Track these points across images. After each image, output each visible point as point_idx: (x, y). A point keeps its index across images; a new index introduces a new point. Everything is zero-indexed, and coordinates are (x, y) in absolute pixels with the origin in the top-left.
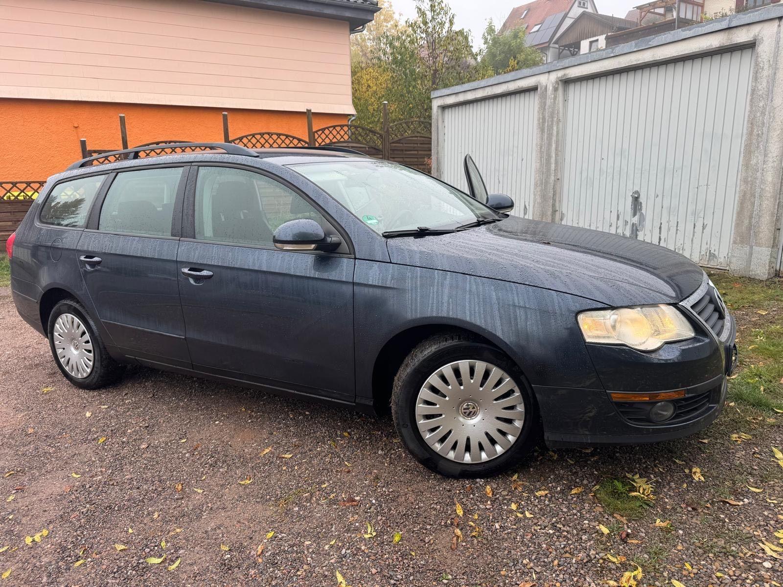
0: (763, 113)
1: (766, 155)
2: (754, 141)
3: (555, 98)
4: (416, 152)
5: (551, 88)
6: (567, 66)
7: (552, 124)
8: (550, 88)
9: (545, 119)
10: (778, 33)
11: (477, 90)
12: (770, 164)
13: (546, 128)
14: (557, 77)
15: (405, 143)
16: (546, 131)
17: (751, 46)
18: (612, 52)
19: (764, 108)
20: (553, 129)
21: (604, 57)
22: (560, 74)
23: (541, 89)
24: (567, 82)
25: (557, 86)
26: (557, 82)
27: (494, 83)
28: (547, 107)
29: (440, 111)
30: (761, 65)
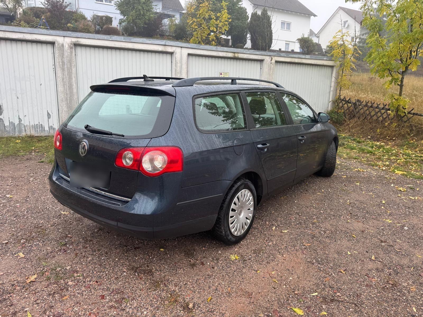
3: (71, 52)
5: (67, 46)
6: (80, 37)
9: (64, 63)
10: (181, 52)
14: (71, 41)
16: (66, 70)
18: (110, 38)
21: (106, 39)
22: (74, 40)
24: (76, 45)
25: (71, 46)
26: (71, 44)
28: (65, 56)
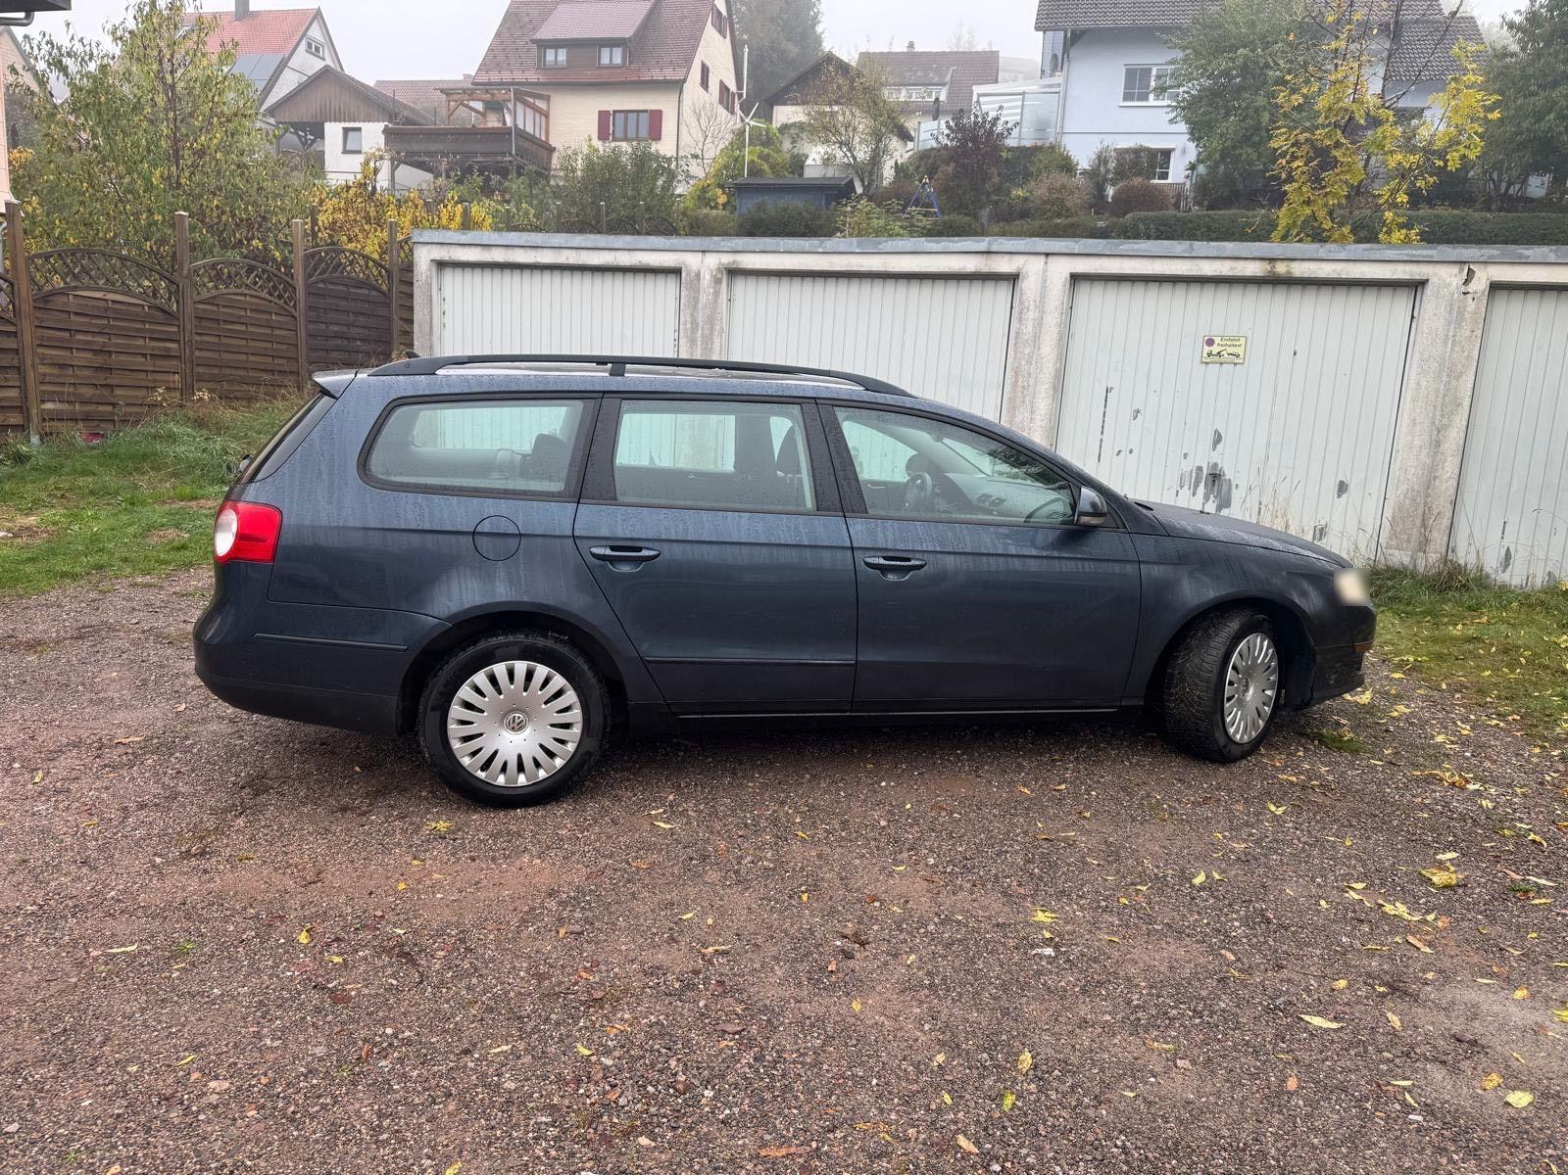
0: (1029, 362)
1: (1032, 412)
2: (1019, 395)
3: (717, 294)
4: (243, 328)
5: (708, 277)
6: (740, 249)
7: (712, 334)
8: (706, 278)
9: (697, 324)
10: (1045, 271)
11: (539, 250)
12: (1039, 423)
13: (699, 339)
14: (720, 263)
15: (224, 306)
17: (1013, 278)
19: (1030, 356)
20: (712, 343)
21: (807, 249)
22: (727, 259)
23: (688, 274)
24: (734, 273)
25: (719, 276)
26: (719, 269)
27: (583, 245)
28: (700, 306)
29: (434, 269)
30: (1026, 304)
